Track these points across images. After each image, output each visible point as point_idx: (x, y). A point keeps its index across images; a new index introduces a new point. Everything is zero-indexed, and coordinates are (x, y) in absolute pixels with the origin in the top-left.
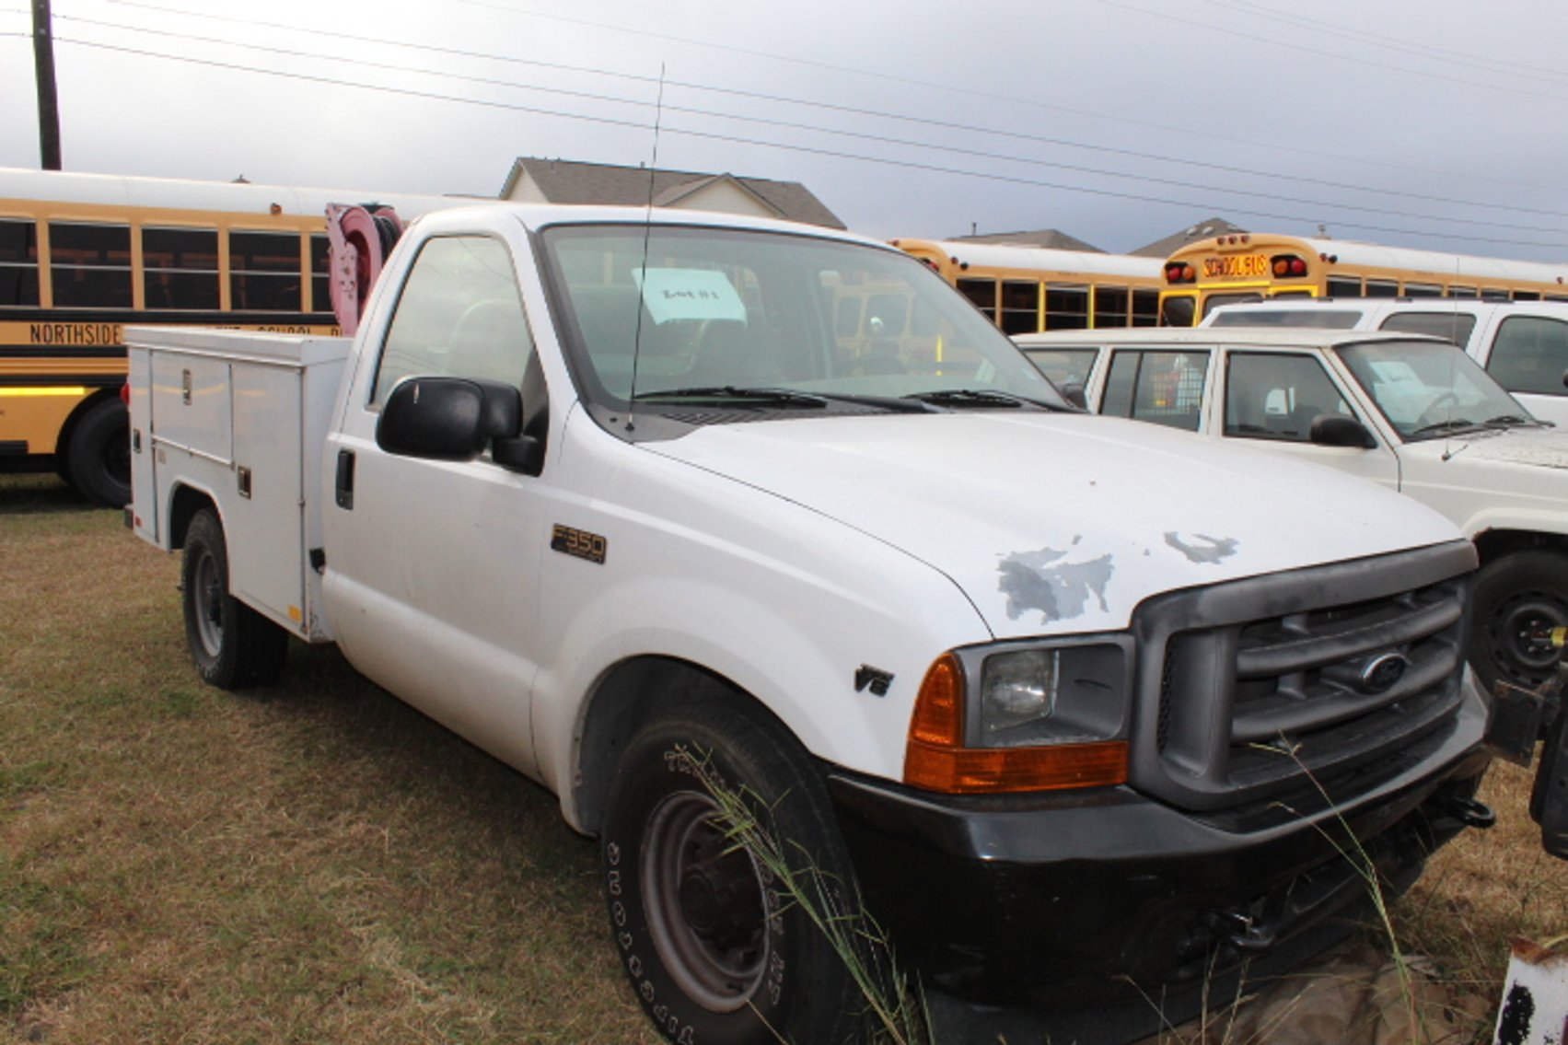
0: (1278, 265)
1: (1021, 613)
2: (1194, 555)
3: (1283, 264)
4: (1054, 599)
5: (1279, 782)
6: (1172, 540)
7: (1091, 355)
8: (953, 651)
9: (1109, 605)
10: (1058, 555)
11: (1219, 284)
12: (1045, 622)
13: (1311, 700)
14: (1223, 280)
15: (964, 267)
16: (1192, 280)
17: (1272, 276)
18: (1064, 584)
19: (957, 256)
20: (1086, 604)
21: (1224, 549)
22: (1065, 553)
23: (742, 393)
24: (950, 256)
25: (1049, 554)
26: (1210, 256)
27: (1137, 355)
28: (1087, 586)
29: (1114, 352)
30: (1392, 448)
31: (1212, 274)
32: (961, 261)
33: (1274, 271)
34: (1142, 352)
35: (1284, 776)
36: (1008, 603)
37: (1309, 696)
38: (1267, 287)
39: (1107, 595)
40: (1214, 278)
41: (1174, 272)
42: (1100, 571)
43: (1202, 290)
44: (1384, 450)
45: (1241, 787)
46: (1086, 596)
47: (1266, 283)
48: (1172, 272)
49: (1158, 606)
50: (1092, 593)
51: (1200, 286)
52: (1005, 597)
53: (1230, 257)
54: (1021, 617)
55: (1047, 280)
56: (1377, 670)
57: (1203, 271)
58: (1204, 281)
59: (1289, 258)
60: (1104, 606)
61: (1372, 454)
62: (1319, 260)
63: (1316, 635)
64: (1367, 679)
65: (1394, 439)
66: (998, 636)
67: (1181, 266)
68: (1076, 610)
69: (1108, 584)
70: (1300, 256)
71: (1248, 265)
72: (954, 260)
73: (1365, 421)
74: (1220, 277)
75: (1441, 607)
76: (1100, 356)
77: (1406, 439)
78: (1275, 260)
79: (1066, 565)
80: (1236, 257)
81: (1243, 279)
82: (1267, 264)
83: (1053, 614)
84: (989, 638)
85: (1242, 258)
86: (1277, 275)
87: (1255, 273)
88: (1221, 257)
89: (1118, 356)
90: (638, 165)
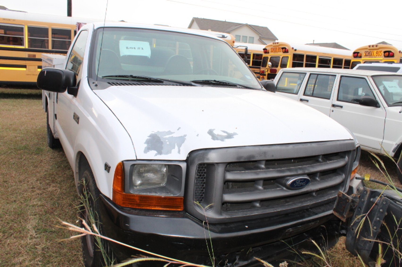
0: (385, 54)
1: (149, 151)
2: (214, 137)
3: (387, 54)
4: (162, 148)
5: (245, 217)
6: (211, 132)
7: (305, 74)
8: (122, 162)
9: (181, 152)
10: (172, 133)
11: (368, 58)
12: (156, 155)
13: (265, 190)
14: (369, 57)
15: (295, 50)
16: (361, 57)
17: (384, 57)
18: (168, 143)
19: (293, 47)
20: (173, 151)
21: (230, 136)
22: (174, 133)
23: (135, 77)
24: (292, 47)
25: (170, 133)
26: (366, 50)
27: (316, 75)
28: (176, 144)
29: (311, 74)
30: (384, 108)
31: (366, 56)
32: (295, 48)
33: (384, 55)
34: (318, 74)
35: (248, 215)
36: (145, 148)
37: (265, 188)
38: (382, 60)
39: (181, 148)
40: (367, 57)
41: (356, 54)
42: (182, 140)
43: (363, 60)
44: (382, 108)
45: (227, 217)
46: (174, 148)
47: (382, 59)
48: (355, 55)
49: (195, 154)
50: (176, 147)
51: (362, 59)
52: (146, 145)
53: (372, 51)
54: (148, 153)
55: (319, 55)
56: (294, 182)
57: (363, 54)
58: (364, 58)
59: (389, 52)
60: (179, 152)
61: (378, 109)
62: (398, 52)
63: (268, 168)
64: (289, 185)
65: (385, 105)
66: (138, 158)
67: (358, 53)
68: (169, 152)
69: (183, 145)
70: (392, 51)
71: (377, 53)
72: (293, 48)
73: (378, 99)
74: (368, 57)
75: (336, 162)
76: (306, 75)
77: (389, 106)
78: (385, 52)
79: (172, 137)
80: (374, 51)
81: (375, 57)
82: (383, 53)
83: (160, 153)
84: (135, 159)
85: (375, 51)
86: (385, 57)
87: (379, 56)
88: (369, 51)
89: (312, 75)
90: (225, 21)
